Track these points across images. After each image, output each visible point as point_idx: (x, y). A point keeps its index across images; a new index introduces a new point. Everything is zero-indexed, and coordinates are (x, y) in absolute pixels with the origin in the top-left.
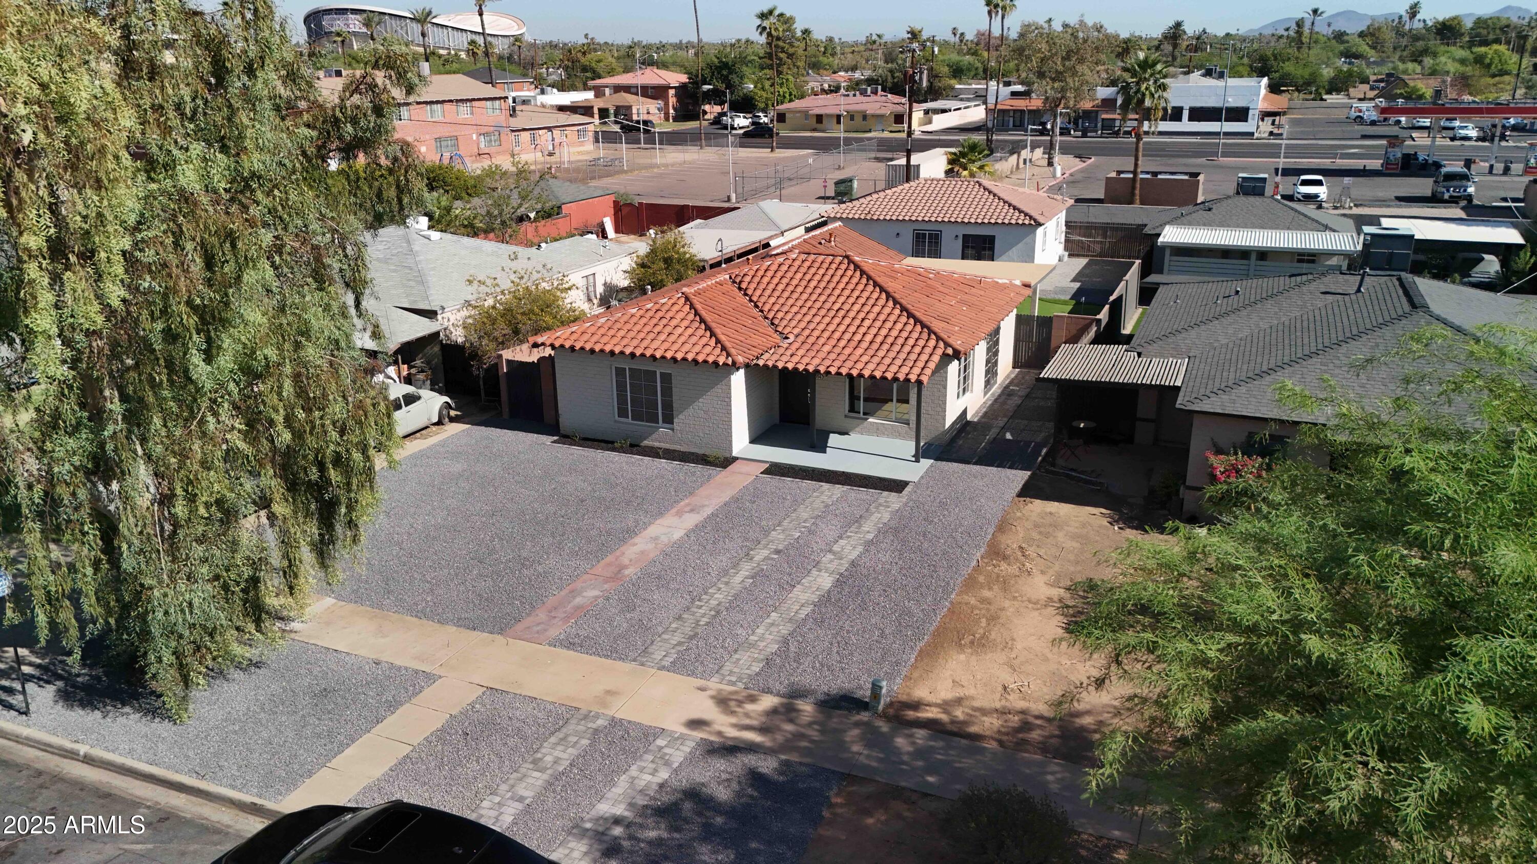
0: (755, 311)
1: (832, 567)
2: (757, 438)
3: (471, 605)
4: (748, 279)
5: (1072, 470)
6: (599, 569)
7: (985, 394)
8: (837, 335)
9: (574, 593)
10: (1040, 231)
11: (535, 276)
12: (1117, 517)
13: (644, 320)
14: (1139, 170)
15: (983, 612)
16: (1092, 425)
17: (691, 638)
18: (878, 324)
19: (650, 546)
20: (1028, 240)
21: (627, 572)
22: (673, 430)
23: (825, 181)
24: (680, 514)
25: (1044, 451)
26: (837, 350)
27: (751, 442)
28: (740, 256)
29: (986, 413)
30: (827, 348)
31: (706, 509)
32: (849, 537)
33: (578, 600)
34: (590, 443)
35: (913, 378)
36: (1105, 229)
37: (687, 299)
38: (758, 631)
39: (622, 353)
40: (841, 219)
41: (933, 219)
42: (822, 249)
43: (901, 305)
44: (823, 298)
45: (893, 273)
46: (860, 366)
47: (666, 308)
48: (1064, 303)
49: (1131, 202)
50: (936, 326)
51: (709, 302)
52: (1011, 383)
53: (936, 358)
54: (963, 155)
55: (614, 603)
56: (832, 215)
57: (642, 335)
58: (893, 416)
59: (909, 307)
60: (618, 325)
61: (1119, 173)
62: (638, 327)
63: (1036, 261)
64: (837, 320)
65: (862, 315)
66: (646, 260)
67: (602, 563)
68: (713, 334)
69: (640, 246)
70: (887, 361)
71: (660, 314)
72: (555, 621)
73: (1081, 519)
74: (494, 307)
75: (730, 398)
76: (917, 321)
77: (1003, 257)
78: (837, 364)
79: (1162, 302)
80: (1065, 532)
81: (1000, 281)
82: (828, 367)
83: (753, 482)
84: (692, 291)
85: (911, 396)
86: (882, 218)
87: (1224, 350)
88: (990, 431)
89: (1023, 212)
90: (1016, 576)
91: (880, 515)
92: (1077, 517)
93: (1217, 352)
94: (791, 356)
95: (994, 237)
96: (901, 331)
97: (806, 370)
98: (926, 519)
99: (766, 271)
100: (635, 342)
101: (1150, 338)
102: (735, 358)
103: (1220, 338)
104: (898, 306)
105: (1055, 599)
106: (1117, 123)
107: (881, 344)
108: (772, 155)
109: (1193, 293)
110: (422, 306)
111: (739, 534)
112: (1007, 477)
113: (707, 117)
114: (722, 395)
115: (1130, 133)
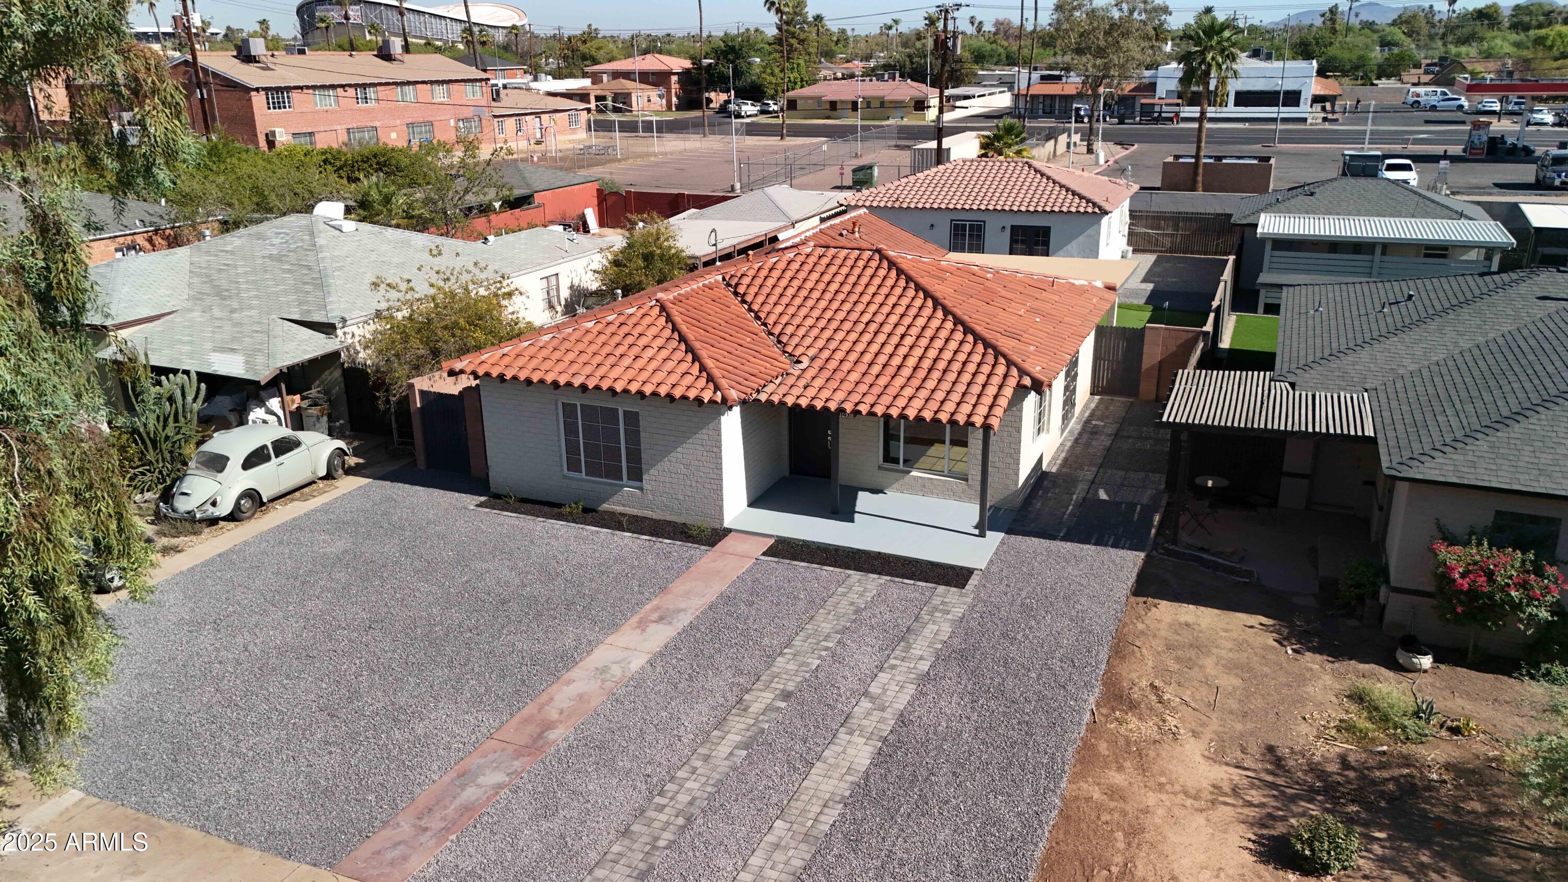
0: (756, 324)
2: (755, 502)
4: (746, 281)
5: (1202, 549)
6: (509, 731)
7: (1063, 431)
8: (868, 358)
9: (465, 777)
10: (1105, 220)
11: (465, 277)
12: (1286, 632)
13: (603, 338)
14: (1202, 154)
15: (1116, 816)
16: (1224, 483)
18: (924, 342)
19: (594, 685)
20: (1090, 231)
21: (552, 735)
22: (641, 489)
23: (842, 168)
24: (642, 625)
25: (1157, 518)
26: (869, 379)
27: (750, 505)
28: (740, 252)
29: (1066, 460)
30: (854, 377)
31: (682, 616)
33: (470, 793)
34: (529, 506)
35: (978, 420)
36: (1177, 219)
37: (663, 308)
38: (752, 861)
39: (569, 384)
40: (863, 206)
41: (975, 207)
42: (843, 242)
43: (955, 316)
44: (847, 307)
45: (940, 273)
46: (901, 402)
47: (634, 320)
48: (1138, 308)
49: (1193, 189)
50: (1005, 344)
51: (694, 313)
52: (1092, 415)
53: (1008, 392)
54: (997, 138)
55: (525, 798)
56: (853, 203)
57: (598, 359)
58: (942, 465)
59: (966, 318)
60: (567, 345)
61: (1177, 157)
62: (594, 348)
63: (1101, 256)
64: (867, 337)
65: (901, 330)
66: (620, 257)
67: (516, 719)
68: (696, 358)
69: (617, 239)
70: (939, 396)
71: (625, 329)
72: (424, 838)
73: (1234, 635)
74: (410, 318)
75: (720, 447)
76: (978, 338)
77: (1061, 252)
78: (869, 399)
79: (1296, 310)
80: (1214, 658)
81: (1077, 283)
82: (857, 404)
83: (751, 569)
84: (671, 297)
85: (970, 441)
86: (912, 205)
87: (1418, 381)
88: (1076, 487)
89: (1084, 198)
90: (1155, 742)
91: (936, 628)
92: (1226, 631)
93: (1409, 384)
94: (805, 388)
95: (1049, 228)
96: (956, 352)
97: (825, 409)
98: (1004, 635)
99: (771, 270)
100: (588, 370)
101: (1302, 363)
102: (726, 392)
103: (1406, 362)
104: (950, 317)
105: (1227, 789)
106: (1157, 109)
107: (930, 370)
108: (781, 143)
109: (1338, 299)
110: (317, 318)
111: (729, 662)
112: (1113, 562)
113: (711, 106)
114: (709, 443)
115: (1171, 119)
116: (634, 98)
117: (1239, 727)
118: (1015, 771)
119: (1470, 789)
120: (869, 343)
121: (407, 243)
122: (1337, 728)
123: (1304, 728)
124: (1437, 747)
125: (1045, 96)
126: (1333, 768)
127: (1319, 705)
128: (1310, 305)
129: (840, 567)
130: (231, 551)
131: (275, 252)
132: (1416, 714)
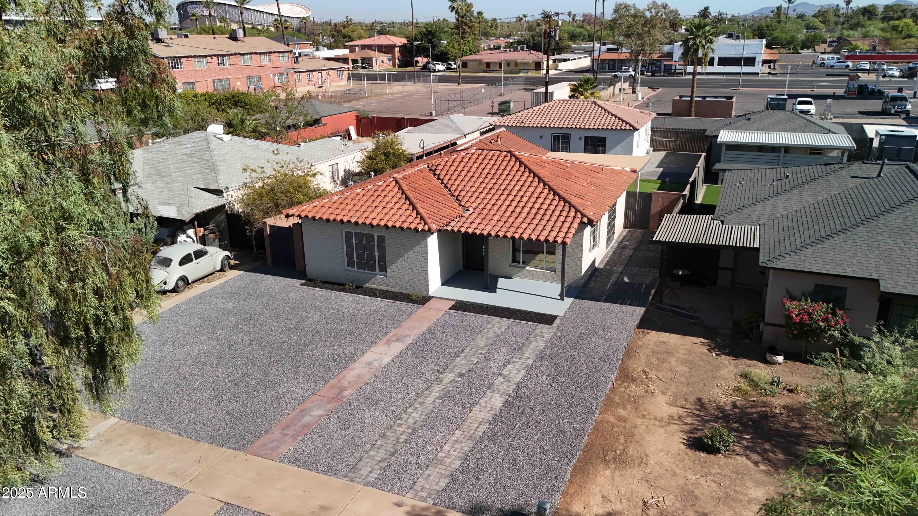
0: (446, 190)
1: (502, 388)
2: (445, 283)
3: (223, 424)
4: (440, 168)
5: (675, 306)
6: (324, 391)
7: (607, 247)
8: (504, 208)
9: (304, 412)
10: (636, 134)
11: (292, 166)
12: (713, 345)
13: (366, 198)
14: (694, 95)
15: (621, 429)
16: (687, 272)
17: (392, 454)
18: (533, 200)
19: (365, 371)
20: (628, 140)
21: (346, 393)
22: (386, 276)
23: (493, 103)
24: (388, 343)
25: (653, 291)
26: (504, 219)
27: (442, 284)
28: (437, 151)
29: (608, 262)
30: (496, 218)
31: (408, 339)
32: (515, 362)
33: (307, 419)
34: (327, 285)
35: (559, 240)
36: (677, 133)
37: (397, 182)
38: (445, 448)
39: (349, 221)
40: (504, 126)
41: (565, 126)
42: (492, 146)
43: (549, 187)
44: (493, 181)
45: (543, 163)
46: (520, 231)
47: (382, 188)
48: (653, 182)
49: (689, 115)
50: (575, 201)
51: (413, 185)
52: (624, 239)
53: (576, 225)
54: (580, 86)
55: (334, 421)
56: (498, 124)
57: (363, 209)
58: (543, 264)
59: (555, 187)
60: (347, 201)
61: (681, 97)
62: (361, 203)
63: (634, 154)
64: (503, 197)
65: (521, 194)
66: (372, 154)
67: (327, 386)
68: (414, 208)
69: (369, 144)
70: (540, 227)
71: (377, 193)
72: (286, 439)
73: (687, 347)
74: (263, 187)
75: (427, 254)
76: (561, 197)
77: (612, 151)
78: (504, 229)
79: (731, 183)
80: (675, 358)
81: (616, 168)
82: (497, 232)
83: (443, 316)
84: (401, 176)
85: (557, 251)
86: (531, 125)
87: (785, 220)
88: (612, 275)
89: (624, 121)
90: (643, 396)
91: (537, 344)
92: (683, 345)
93: (780, 221)
94: (471, 223)
95: (605, 138)
96: (549, 205)
97: (481, 234)
98: (571, 347)
99: (453, 162)
100: (359, 214)
101: (728, 210)
102: (430, 225)
103: (780, 210)
104: (547, 187)
105: (676, 417)
106: (674, 67)
107: (536, 214)
108: (459, 87)
109: (752, 177)
110: (213, 187)
111: (432, 360)
112: (629, 312)
113: (418, 65)
114: (421, 252)
115: (681, 73)
116: (374, 61)
117: (685, 389)
118: (573, 409)
119: (794, 417)
120: (504, 200)
121: (258, 147)
122: (733, 390)
123: (717, 390)
124: (781, 398)
125: (609, 60)
126: (728, 408)
127: (725, 380)
128: (738, 181)
129: (489, 315)
130: (176, 307)
131: (188, 152)
132: (772, 383)
